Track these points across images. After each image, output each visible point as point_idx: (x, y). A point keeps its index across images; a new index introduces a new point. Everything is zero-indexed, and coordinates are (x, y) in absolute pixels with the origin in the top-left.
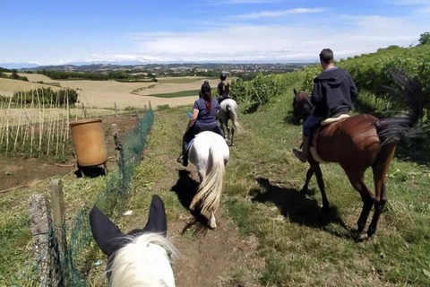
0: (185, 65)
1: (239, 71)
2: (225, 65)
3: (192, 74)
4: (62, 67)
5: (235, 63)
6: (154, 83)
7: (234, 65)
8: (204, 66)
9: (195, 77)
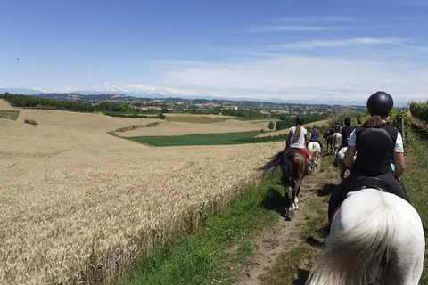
0: (214, 101)
1: (281, 112)
2: (265, 104)
3: (216, 111)
4: (65, 95)
5: (279, 103)
6: (160, 120)
7: (277, 105)
8: (238, 103)
9: (221, 116)
